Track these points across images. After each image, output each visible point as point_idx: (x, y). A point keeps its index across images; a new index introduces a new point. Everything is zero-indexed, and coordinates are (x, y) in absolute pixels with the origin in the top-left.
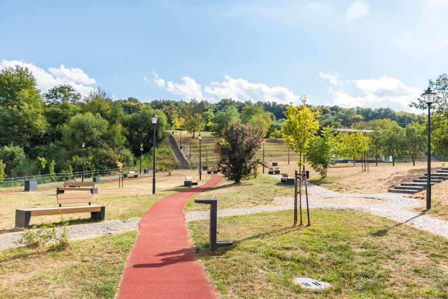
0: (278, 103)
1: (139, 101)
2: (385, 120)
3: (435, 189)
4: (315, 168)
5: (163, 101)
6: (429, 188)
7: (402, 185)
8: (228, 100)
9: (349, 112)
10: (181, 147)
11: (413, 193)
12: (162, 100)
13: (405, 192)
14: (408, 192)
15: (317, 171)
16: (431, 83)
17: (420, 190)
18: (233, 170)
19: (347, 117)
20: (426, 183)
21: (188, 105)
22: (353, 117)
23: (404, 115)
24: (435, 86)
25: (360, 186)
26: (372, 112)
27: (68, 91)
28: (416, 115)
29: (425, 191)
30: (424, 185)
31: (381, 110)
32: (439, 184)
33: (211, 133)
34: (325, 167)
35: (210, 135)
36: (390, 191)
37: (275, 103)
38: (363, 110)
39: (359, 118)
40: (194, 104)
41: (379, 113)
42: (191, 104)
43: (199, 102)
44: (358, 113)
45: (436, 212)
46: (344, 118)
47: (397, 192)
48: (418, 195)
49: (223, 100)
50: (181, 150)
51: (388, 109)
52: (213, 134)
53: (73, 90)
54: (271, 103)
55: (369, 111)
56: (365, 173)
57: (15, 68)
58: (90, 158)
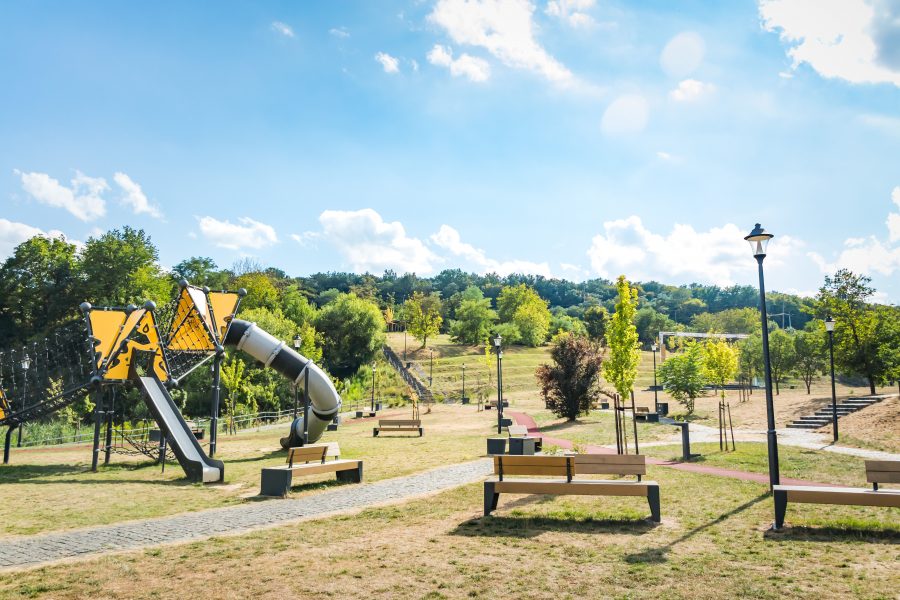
0: (548, 278)
1: (287, 274)
2: (747, 310)
3: (842, 422)
4: (678, 398)
5: (334, 274)
6: (835, 421)
7: (802, 418)
8: (453, 272)
9: (679, 294)
10: (408, 365)
11: (816, 428)
12: (331, 273)
13: (806, 427)
14: (811, 427)
15: (682, 403)
16: (828, 280)
17: (825, 424)
18: (565, 403)
19: (675, 303)
20: (831, 416)
21: (380, 281)
22: (687, 303)
23: (778, 301)
24: (833, 285)
25: (749, 421)
26: (721, 295)
27: (205, 267)
28: (799, 299)
29: (831, 426)
30: (829, 419)
31: (736, 289)
32: (846, 417)
33: (449, 337)
34: (692, 396)
35: (448, 343)
36: (788, 426)
37: (543, 277)
38: (703, 291)
39: (698, 304)
40: (391, 279)
41: (733, 296)
42: (385, 279)
43: (400, 275)
44: (695, 295)
45: (844, 442)
46: (671, 305)
47: (798, 427)
48: (822, 429)
49: (445, 272)
50: (410, 370)
51: (749, 287)
52: (453, 341)
53: (212, 267)
54: (534, 277)
55: (715, 291)
56: (747, 405)
57: (123, 232)
58: (273, 385)
